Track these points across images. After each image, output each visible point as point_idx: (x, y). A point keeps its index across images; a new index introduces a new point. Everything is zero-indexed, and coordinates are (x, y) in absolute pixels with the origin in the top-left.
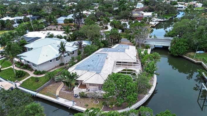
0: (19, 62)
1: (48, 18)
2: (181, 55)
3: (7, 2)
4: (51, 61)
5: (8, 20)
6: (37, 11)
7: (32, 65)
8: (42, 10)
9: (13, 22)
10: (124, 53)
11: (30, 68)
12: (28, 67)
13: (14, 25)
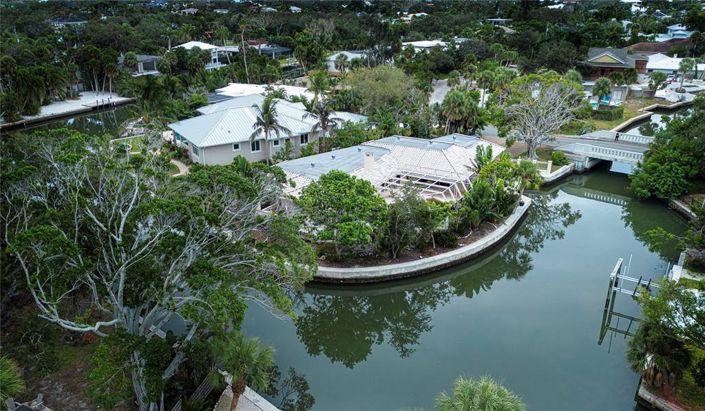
0: (170, 142)
1: (303, 51)
2: (662, 197)
3: (229, 5)
4: (236, 146)
5: (196, 50)
6: (291, 32)
7: (191, 150)
8: (305, 31)
9: (206, 56)
10: (438, 153)
11: (187, 157)
12: (182, 155)
13: (210, 67)
